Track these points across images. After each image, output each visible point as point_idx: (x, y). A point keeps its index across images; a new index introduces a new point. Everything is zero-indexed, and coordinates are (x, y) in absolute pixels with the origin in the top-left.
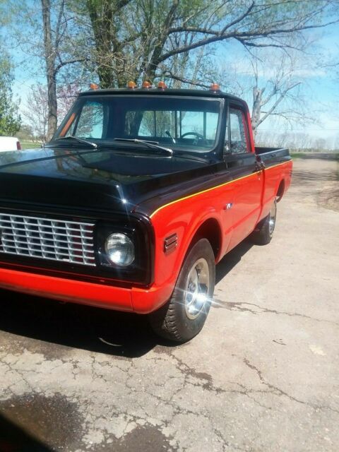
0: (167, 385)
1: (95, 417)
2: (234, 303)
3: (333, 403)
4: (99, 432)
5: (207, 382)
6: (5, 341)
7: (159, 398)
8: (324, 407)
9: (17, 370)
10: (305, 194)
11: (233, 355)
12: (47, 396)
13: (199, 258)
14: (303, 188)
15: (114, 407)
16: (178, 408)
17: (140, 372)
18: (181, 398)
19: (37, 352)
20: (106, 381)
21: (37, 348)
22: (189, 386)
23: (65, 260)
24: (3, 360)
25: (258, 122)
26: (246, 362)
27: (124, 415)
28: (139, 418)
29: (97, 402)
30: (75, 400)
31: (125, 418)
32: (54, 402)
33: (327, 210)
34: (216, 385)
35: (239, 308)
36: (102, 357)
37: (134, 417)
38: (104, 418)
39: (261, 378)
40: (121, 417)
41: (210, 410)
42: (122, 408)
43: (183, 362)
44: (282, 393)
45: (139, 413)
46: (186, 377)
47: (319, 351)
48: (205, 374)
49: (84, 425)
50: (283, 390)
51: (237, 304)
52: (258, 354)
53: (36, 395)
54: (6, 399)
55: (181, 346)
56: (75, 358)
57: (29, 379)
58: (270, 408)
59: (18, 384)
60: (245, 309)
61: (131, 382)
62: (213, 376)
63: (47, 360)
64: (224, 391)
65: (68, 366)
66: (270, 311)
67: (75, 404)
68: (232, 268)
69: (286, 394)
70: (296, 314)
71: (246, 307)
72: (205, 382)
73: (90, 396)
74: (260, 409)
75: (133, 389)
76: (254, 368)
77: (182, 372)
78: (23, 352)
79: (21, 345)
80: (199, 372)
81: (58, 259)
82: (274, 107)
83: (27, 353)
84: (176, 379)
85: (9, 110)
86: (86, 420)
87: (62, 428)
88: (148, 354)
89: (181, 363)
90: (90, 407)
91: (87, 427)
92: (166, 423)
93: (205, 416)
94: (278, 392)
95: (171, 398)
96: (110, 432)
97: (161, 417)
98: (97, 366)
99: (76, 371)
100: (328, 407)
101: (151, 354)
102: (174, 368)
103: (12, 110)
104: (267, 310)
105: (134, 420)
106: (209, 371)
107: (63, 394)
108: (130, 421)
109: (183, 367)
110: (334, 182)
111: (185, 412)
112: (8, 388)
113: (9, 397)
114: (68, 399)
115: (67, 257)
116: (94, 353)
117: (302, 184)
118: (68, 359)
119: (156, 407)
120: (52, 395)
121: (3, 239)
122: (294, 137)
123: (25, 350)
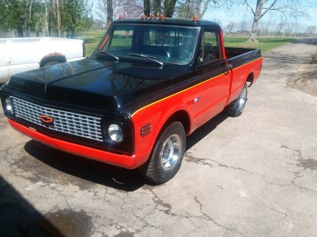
0: (145, 210)
1: (99, 225)
2: (201, 159)
3: (240, 228)
4: (100, 234)
5: (168, 209)
6: (60, 177)
7: (138, 217)
8: (233, 230)
9: (63, 195)
10: (281, 75)
11: (189, 193)
12: (76, 211)
13: (172, 134)
14: (282, 71)
15: (111, 220)
16: (147, 224)
17: (131, 201)
18: (150, 218)
19: (76, 185)
20: (110, 204)
21: (76, 183)
22: (157, 211)
23: (87, 137)
24: (57, 189)
25: (260, 16)
26: (195, 198)
27: (116, 225)
28: (123, 227)
29: (102, 216)
30: (91, 215)
31: (116, 227)
32: (79, 215)
33: (293, 89)
34: (173, 211)
35: (203, 162)
36: (111, 190)
37: (121, 227)
38: (104, 226)
39: (201, 209)
40: (114, 226)
41: (164, 225)
42: (115, 221)
43: (157, 196)
44: (210, 219)
45: (124, 225)
46: (157, 206)
47: (243, 194)
48: (168, 204)
49: (92, 229)
50: (211, 217)
51: (203, 159)
52: (204, 194)
53: (71, 210)
54: (54, 212)
55: (159, 186)
56: (96, 190)
57: (69, 201)
58: (200, 228)
59: (62, 203)
60: (207, 164)
61: (125, 206)
62: (173, 206)
63: (81, 190)
64: (176, 215)
65: (92, 194)
66: (223, 165)
67: (90, 217)
68: (207, 134)
69: (212, 220)
70: (239, 168)
71: (208, 162)
72: (167, 209)
73: (100, 213)
74: (194, 227)
75: (124, 210)
76: (199, 202)
77: (155, 202)
78: (68, 184)
79: (68, 180)
80: (165, 202)
81: (83, 136)
82: (273, 5)
83: (70, 185)
84: (150, 206)
85: (85, 11)
86: (94, 227)
87: (80, 230)
88: (138, 190)
89: (156, 197)
90: (98, 219)
91: (94, 231)
92: (138, 231)
93: (161, 229)
94: (208, 218)
95: (145, 217)
96: (105, 234)
97: (136, 228)
98: (108, 195)
99: (95, 197)
100: (236, 230)
101: (140, 190)
102: (151, 200)
103: (87, 12)
104: (221, 165)
105: (120, 229)
106: (171, 203)
107: (85, 210)
108: (118, 229)
109: (156, 199)
110: (307, 65)
111: (150, 226)
112: (57, 205)
113: (56, 211)
114: (87, 214)
115: (88, 136)
116: (108, 187)
117: (282, 67)
118: (92, 190)
119: (135, 222)
120: (79, 211)
121: (55, 123)
122: (289, 26)
123: (70, 183)
